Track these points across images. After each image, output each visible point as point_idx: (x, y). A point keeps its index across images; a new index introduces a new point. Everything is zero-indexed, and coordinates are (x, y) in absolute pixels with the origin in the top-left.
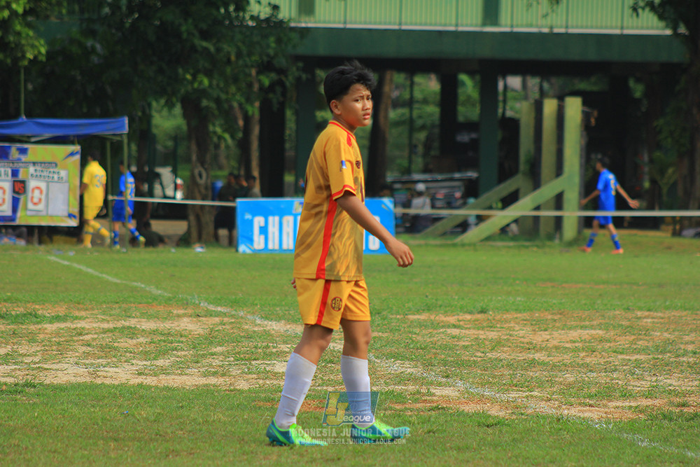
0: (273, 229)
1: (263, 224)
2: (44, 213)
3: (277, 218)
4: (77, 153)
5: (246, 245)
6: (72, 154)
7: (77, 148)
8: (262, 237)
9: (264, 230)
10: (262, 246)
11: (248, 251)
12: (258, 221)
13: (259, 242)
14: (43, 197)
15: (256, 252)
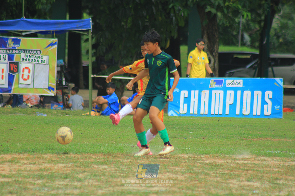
0: (194, 100)
1: (186, 96)
2: (31, 86)
3: (197, 92)
4: (55, 43)
5: (173, 110)
6: (52, 44)
7: (56, 40)
8: (186, 105)
9: (187, 100)
10: (185, 111)
11: (175, 115)
12: (184, 93)
13: (183, 109)
14: (30, 75)
15: (180, 115)
